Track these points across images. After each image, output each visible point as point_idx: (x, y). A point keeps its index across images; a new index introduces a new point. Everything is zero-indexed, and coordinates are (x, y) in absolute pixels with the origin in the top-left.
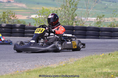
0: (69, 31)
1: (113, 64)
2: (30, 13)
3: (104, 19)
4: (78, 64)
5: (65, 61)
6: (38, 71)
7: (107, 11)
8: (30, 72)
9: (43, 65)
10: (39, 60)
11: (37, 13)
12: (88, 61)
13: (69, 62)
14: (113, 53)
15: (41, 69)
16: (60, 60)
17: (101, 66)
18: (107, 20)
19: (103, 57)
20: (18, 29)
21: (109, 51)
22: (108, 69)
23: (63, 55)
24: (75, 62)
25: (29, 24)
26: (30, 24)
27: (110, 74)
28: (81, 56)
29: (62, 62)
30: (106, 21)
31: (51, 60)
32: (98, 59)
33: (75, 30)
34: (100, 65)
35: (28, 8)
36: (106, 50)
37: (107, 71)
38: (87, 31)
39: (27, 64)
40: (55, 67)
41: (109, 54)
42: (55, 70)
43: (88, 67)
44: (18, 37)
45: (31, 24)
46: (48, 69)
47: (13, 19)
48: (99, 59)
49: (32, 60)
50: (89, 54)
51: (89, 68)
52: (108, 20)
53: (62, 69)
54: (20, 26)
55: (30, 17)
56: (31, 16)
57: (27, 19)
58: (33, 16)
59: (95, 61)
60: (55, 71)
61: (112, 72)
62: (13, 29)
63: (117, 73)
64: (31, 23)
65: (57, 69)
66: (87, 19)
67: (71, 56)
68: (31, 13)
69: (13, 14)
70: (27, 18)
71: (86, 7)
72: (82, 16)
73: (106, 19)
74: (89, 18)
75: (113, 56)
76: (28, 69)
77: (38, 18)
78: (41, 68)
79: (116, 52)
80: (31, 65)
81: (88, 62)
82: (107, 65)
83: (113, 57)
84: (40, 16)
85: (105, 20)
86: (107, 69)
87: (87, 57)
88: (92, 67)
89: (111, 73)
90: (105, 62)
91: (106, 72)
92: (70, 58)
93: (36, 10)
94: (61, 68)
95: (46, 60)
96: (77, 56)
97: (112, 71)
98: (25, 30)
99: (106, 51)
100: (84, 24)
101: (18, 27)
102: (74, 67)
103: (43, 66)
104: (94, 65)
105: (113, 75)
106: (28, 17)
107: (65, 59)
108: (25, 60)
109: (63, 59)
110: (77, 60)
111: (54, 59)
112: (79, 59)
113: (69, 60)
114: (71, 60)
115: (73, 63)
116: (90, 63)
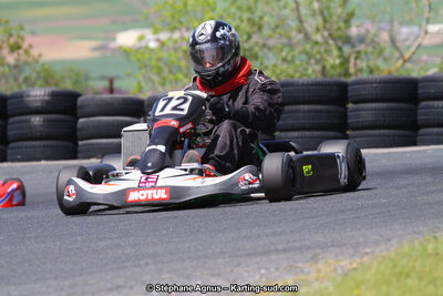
0: (321, 111)
2: (108, 21)
4: (358, 287)
11: (145, 22)
12: (414, 268)
13: (308, 283)
16: (262, 275)
20: (37, 120)
23: (281, 247)
24: (339, 279)
25: (106, 84)
26: (111, 81)
28: (377, 243)
33: (354, 102)
38: (423, 104)
44: (43, 162)
45: (116, 84)
47: (11, 59)
49: (109, 285)
50: (421, 229)
54: (47, 102)
55: (112, 45)
56: (114, 39)
57: (97, 54)
58: (127, 39)
62: (11, 120)
64: (118, 77)
66: (426, 32)
67: (324, 247)
68: (114, 22)
69: (11, 35)
70: (97, 49)
72: (392, 22)
74: (433, 28)
77: (153, 45)
81: (413, 275)
84: (164, 36)
87: (406, 248)
92: (316, 262)
96: (356, 246)
98: (81, 120)
100: (408, 65)
101: (38, 104)
106: (102, 48)
107: (290, 268)
108: (70, 287)
109: (277, 269)
110: (355, 269)
111: (229, 270)
112: (366, 259)
113: (308, 273)
114: (319, 271)
115: (327, 288)
116: (421, 279)
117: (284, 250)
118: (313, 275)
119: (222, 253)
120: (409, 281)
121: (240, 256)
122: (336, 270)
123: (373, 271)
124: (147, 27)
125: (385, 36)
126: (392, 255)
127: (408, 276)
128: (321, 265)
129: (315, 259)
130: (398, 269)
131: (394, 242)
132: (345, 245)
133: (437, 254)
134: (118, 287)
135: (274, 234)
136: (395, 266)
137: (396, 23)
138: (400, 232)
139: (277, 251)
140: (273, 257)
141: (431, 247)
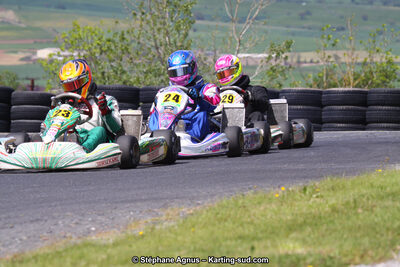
1: (316, 225)
2: (32, 42)
3: (299, 57)
4: (193, 226)
5: (149, 219)
6: (50, 257)
7: (310, 28)
8: (21, 262)
9: (68, 235)
10: (54, 218)
11: (56, 44)
12: (230, 215)
14: (317, 184)
15: (61, 250)
16: (131, 216)
17: (273, 233)
18: (308, 60)
19: (282, 201)
21: (305, 177)
22: (297, 244)
24: (181, 221)
25: (29, 82)
26: (33, 81)
27: (302, 262)
28: (205, 197)
29: (137, 221)
30: (305, 65)
31: (99, 218)
32: (262, 208)
34: (270, 228)
35: (23, 25)
36: (293, 175)
37: (290, 252)
39: (13, 232)
40: (111, 241)
41: (305, 189)
42: (109, 250)
43: (226, 239)
45: (36, 83)
46: (85, 251)
48: (268, 206)
49: (31, 219)
50: (235, 189)
51: (229, 242)
52: (311, 62)
53: (134, 247)
55: (34, 57)
56: (35, 53)
58: (43, 54)
59: (254, 215)
60: (109, 258)
61: (311, 255)
63: (326, 257)
65: (118, 248)
67: (171, 198)
68: (35, 42)
70: (22, 60)
71: (230, 15)
72: (215, 51)
73: (306, 56)
75: (317, 197)
76: (16, 250)
78: (61, 245)
79: (328, 181)
80: (25, 238)
81: (229, 220)
82: (295, 230)
83: (318, 200)
84: (67, 53)
85: (302, 60)
86: (291, 245)
87: (224, 202)
88: (240, 237)
89: (304, 259)
90: (289, 218)
91: (287, 256)
92: (167, 208)
93: (54, 30)
94: (130, 246)
95: (83, 215)
96: (192, 199)
97: (309, 249)
98: (13, 107)
99: (295, 178)
102: (180, 238)
103: (71, 238)
104: (247, 232)
105: (311, 264)
106: (27, 59)
107: (150, 212)
108: (5, 218)
109: (141, 212)
110: (192, 214)
111: (109, 211)
112: (198, 208)
113: (162, 215)
114: (168, 214)
115: (173, 226)
116: (234, 223)
117: (145, 200)
118: (164, 217)
119: (105, 200)
120: (226, 224)
121: (117, 202)
122: (179, 214)
123: (203, 216)
124: (57, 47)
125: (210, 59)
126: (216, 206)
127: (226, 220)
128: (169, 211)
129: (165, 206)
130: (219, 216)
131: (216, 197)
132: (183, 197)
133: (244, 207)
134: (37, 220)
135: (139, 188)
136: (218, 214)
137: (217, 52)
138: (221, 191)
139: (141, 200)
140: (139, 204)
141: (240, 202)
